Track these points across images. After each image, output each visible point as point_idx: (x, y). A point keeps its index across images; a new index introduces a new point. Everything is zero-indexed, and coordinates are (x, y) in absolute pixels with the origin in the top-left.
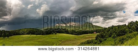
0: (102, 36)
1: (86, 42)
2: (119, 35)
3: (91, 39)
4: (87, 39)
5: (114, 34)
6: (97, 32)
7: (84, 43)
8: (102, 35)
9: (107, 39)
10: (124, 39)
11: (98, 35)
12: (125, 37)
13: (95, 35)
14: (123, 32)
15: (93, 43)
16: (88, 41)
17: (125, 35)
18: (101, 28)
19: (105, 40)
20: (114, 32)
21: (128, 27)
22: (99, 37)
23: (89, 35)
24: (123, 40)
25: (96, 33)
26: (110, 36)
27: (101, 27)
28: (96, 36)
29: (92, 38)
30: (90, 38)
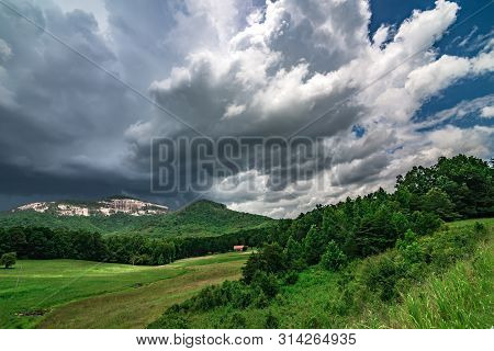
0: (276, 263)
1: (194, 299)
2: (360, 252)
3: (219, 282)
4: (202, 285)
5: (332, 249)
6: (248, 244)
7: (186, 308)
8: (273, 257)
9: (302, 276)
10: (393, 272)
11: (253, 258)
12: (394, 257)
13: (238, 260)
14: (380, 232)
15: (230, 305)
16: (205, 293)
17: (391, 245)
18: (264, 224)
19: (292, 281)
20: (332, 236)
21: (401, 201)
22: (262, 266)
23: (210, 262)
24: (386, 276)
25: (244, 250)
26: (314, 261)
27: (266, 219)
28: (242, 264)
29: (225, 273)
30: (215, 275)
